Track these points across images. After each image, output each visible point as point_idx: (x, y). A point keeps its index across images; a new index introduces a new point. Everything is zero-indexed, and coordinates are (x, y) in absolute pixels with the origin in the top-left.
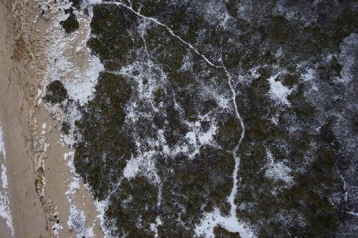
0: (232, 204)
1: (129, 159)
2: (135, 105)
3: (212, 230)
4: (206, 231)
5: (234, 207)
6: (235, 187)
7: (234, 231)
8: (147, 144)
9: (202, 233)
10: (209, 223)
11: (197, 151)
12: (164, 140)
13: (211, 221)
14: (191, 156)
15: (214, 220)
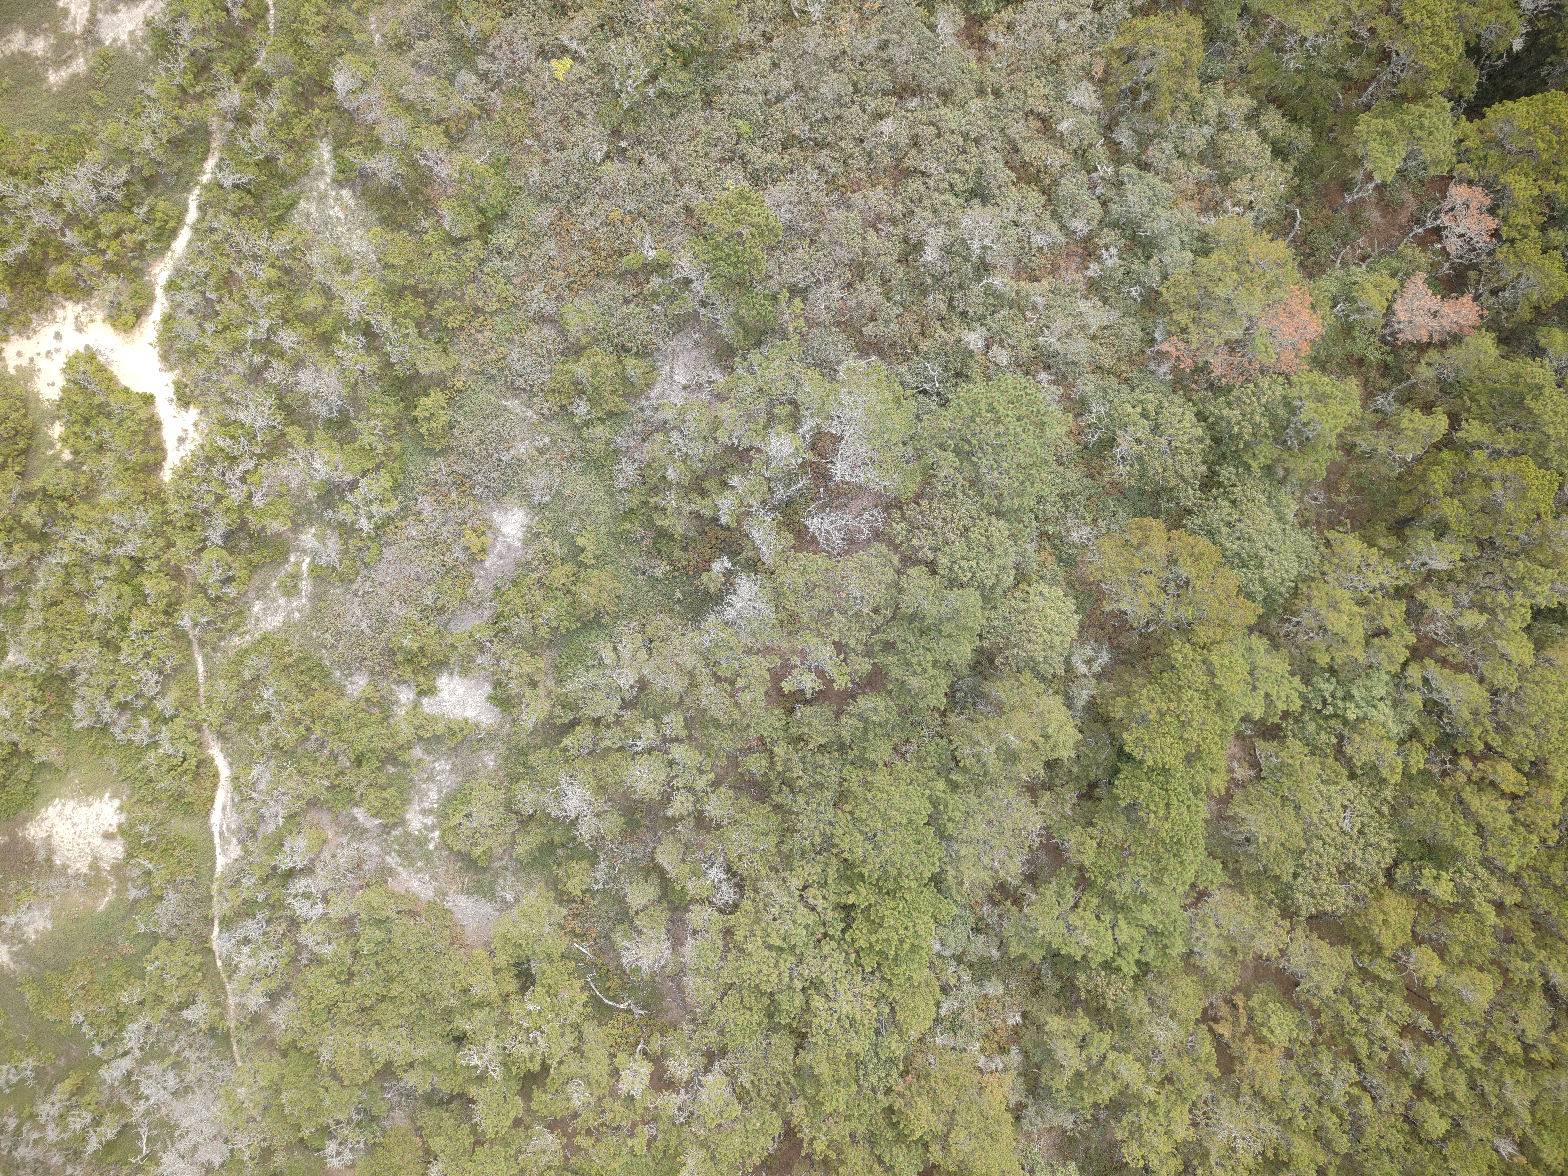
0: (159, 292)
3: (60, 361)
4: (40, 363)
5: (160, 306)
6: (185, 235)
7: (138, 386)
9: (24, 362)
10: (58, 336)
11: (79, 65)
13: (67, 328)
14: (55, 78)
15: (79, 329)
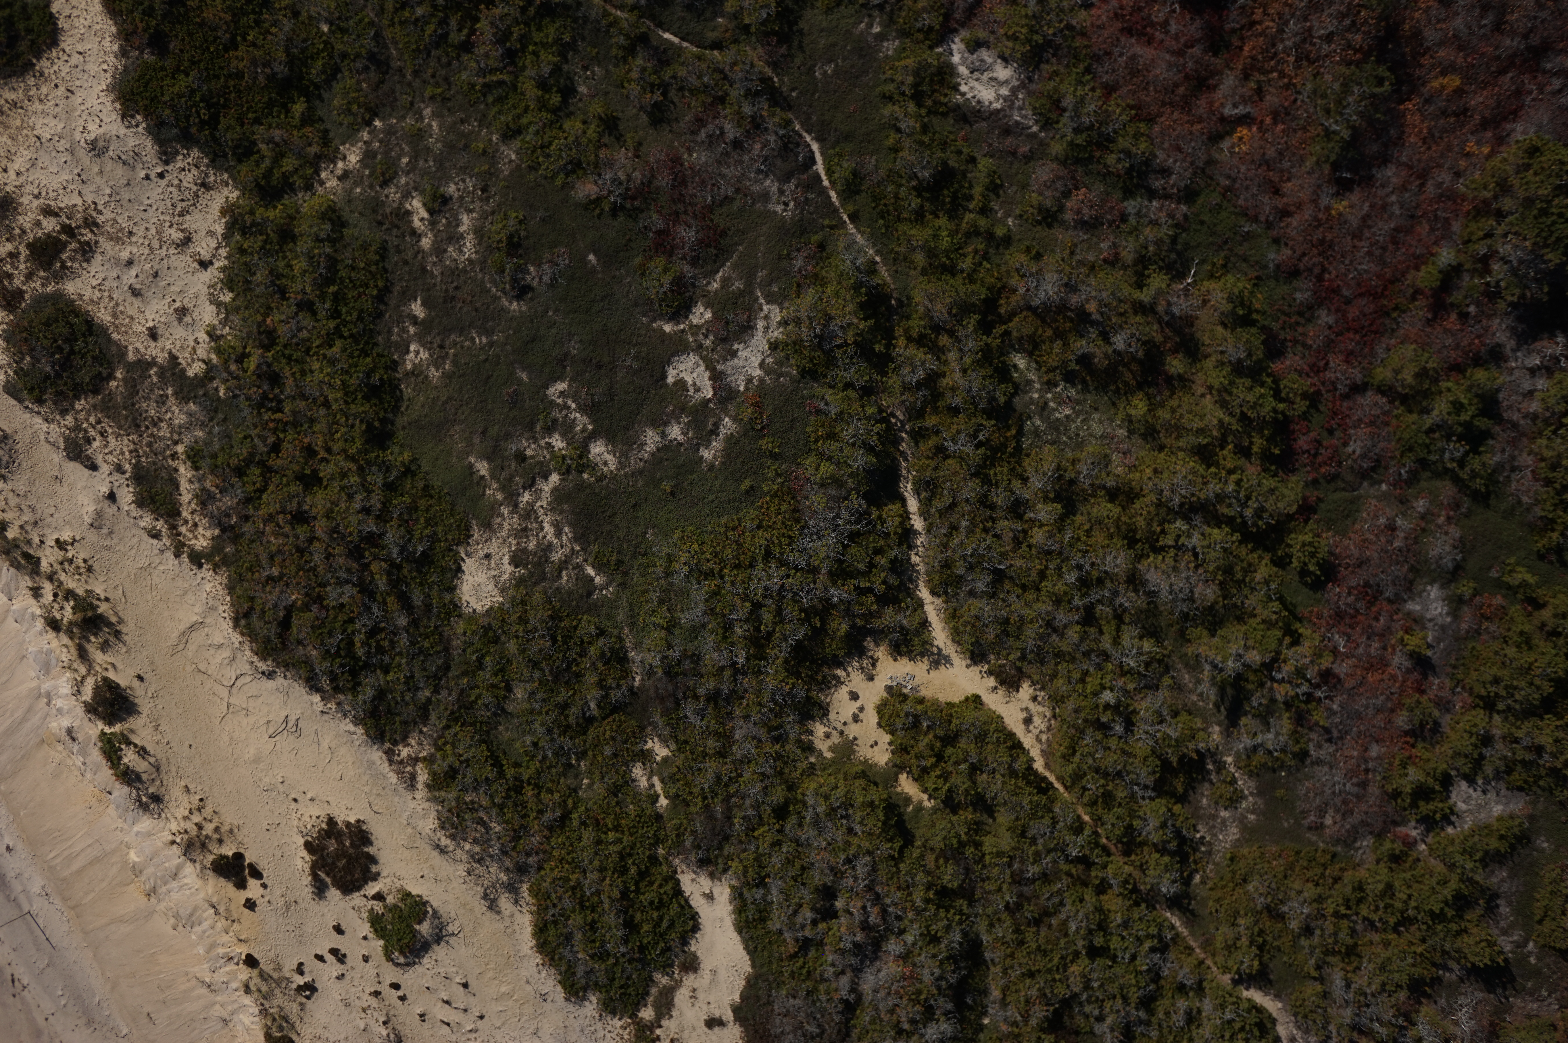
1: (465, 537)
2: (417, 309)
7: (957, 696)
8: (521, 457)
10: (853, 696)
11: (728, 426)
12: (581, 421)
13: (857, 684)
14: (710, 453)
15: (869, 677)
